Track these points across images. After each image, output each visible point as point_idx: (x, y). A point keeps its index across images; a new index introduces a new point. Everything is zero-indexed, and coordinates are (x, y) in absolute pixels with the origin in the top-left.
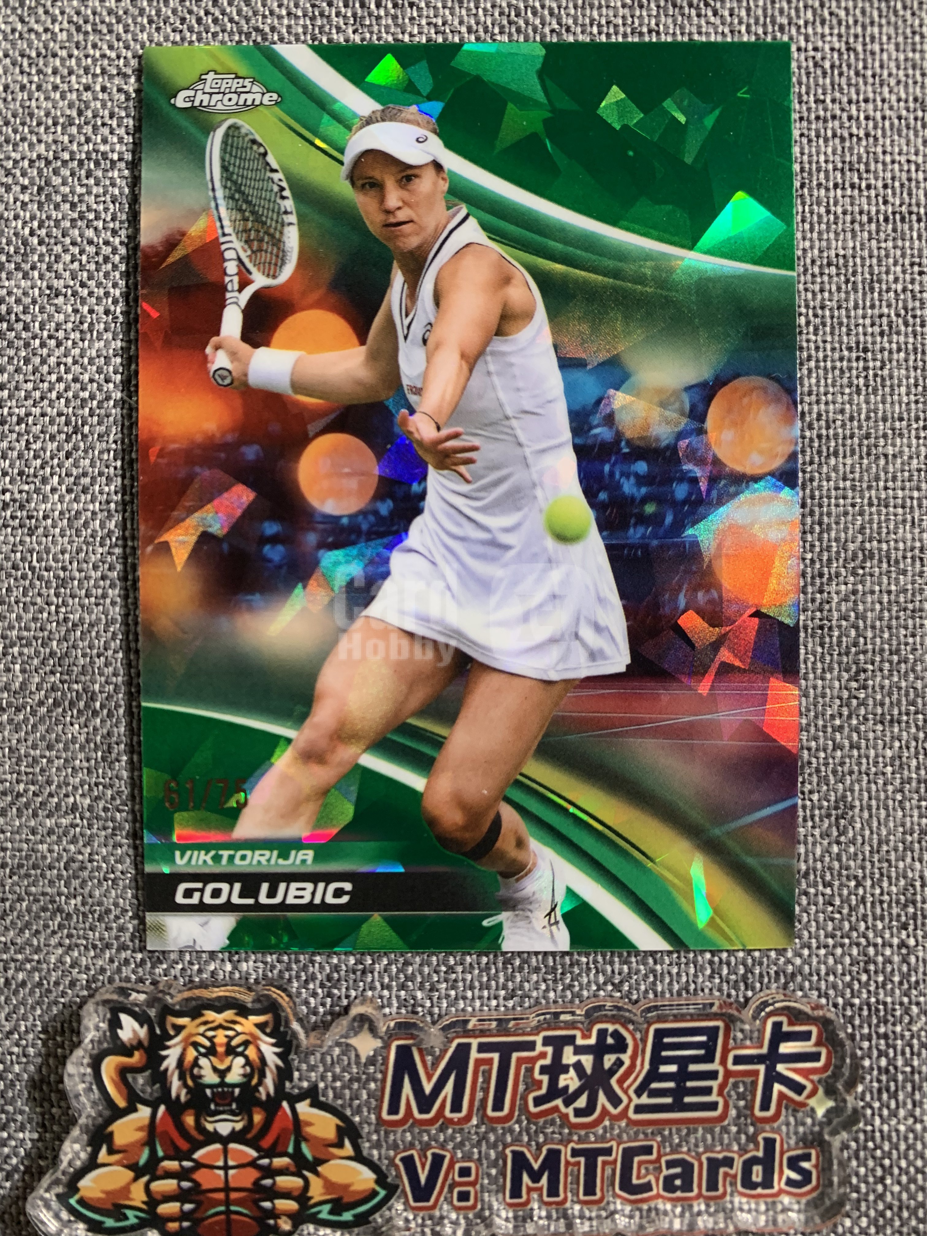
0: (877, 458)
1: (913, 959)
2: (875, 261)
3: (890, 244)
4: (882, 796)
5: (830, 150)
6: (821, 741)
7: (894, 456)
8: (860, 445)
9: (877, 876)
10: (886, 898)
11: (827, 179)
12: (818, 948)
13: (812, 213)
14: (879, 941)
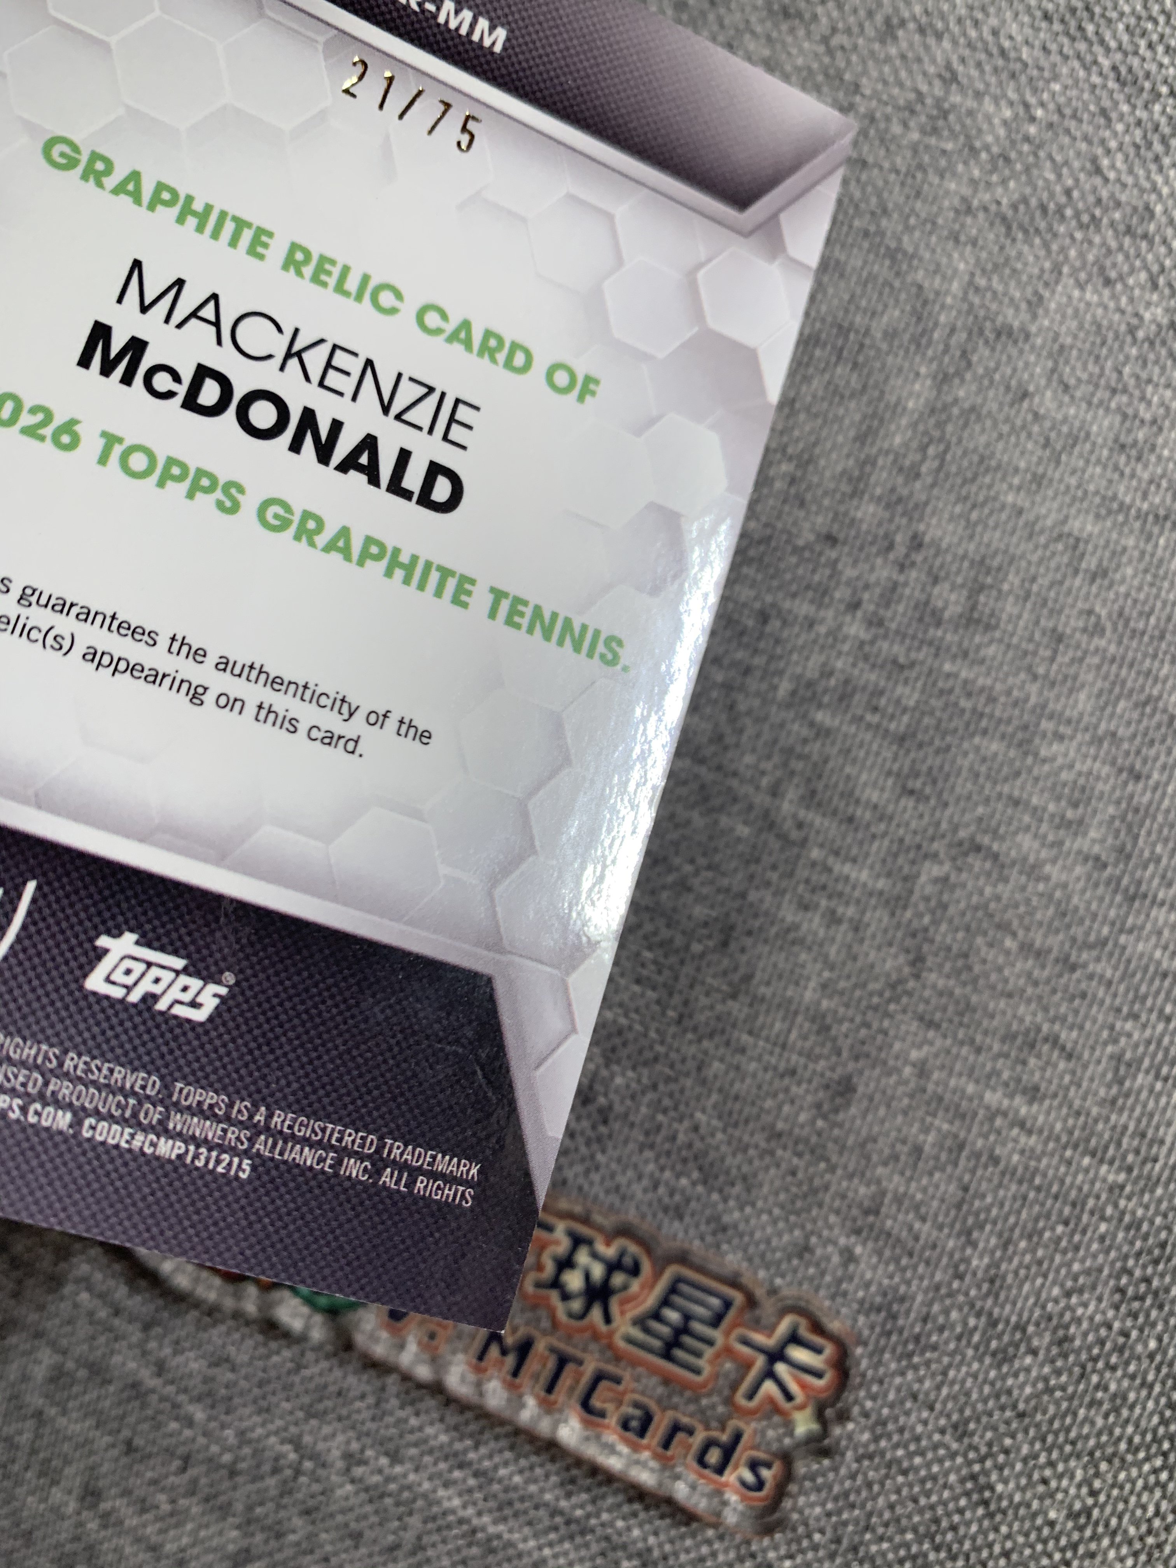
0: (1026, 754)
1: (851, 1268)
2: (1107, 554)
3: (1131, 542)
4: (889, 1092)
5: (1106, 423)
6: (850, 1012)
7: (1044, 761)
8: (1013, 735)
9: (851, 1168)
10: (851, 1194)
11: (1092, 452)
12: (762, 1211)
13: (1061, 480)
14: (826, 1233)
